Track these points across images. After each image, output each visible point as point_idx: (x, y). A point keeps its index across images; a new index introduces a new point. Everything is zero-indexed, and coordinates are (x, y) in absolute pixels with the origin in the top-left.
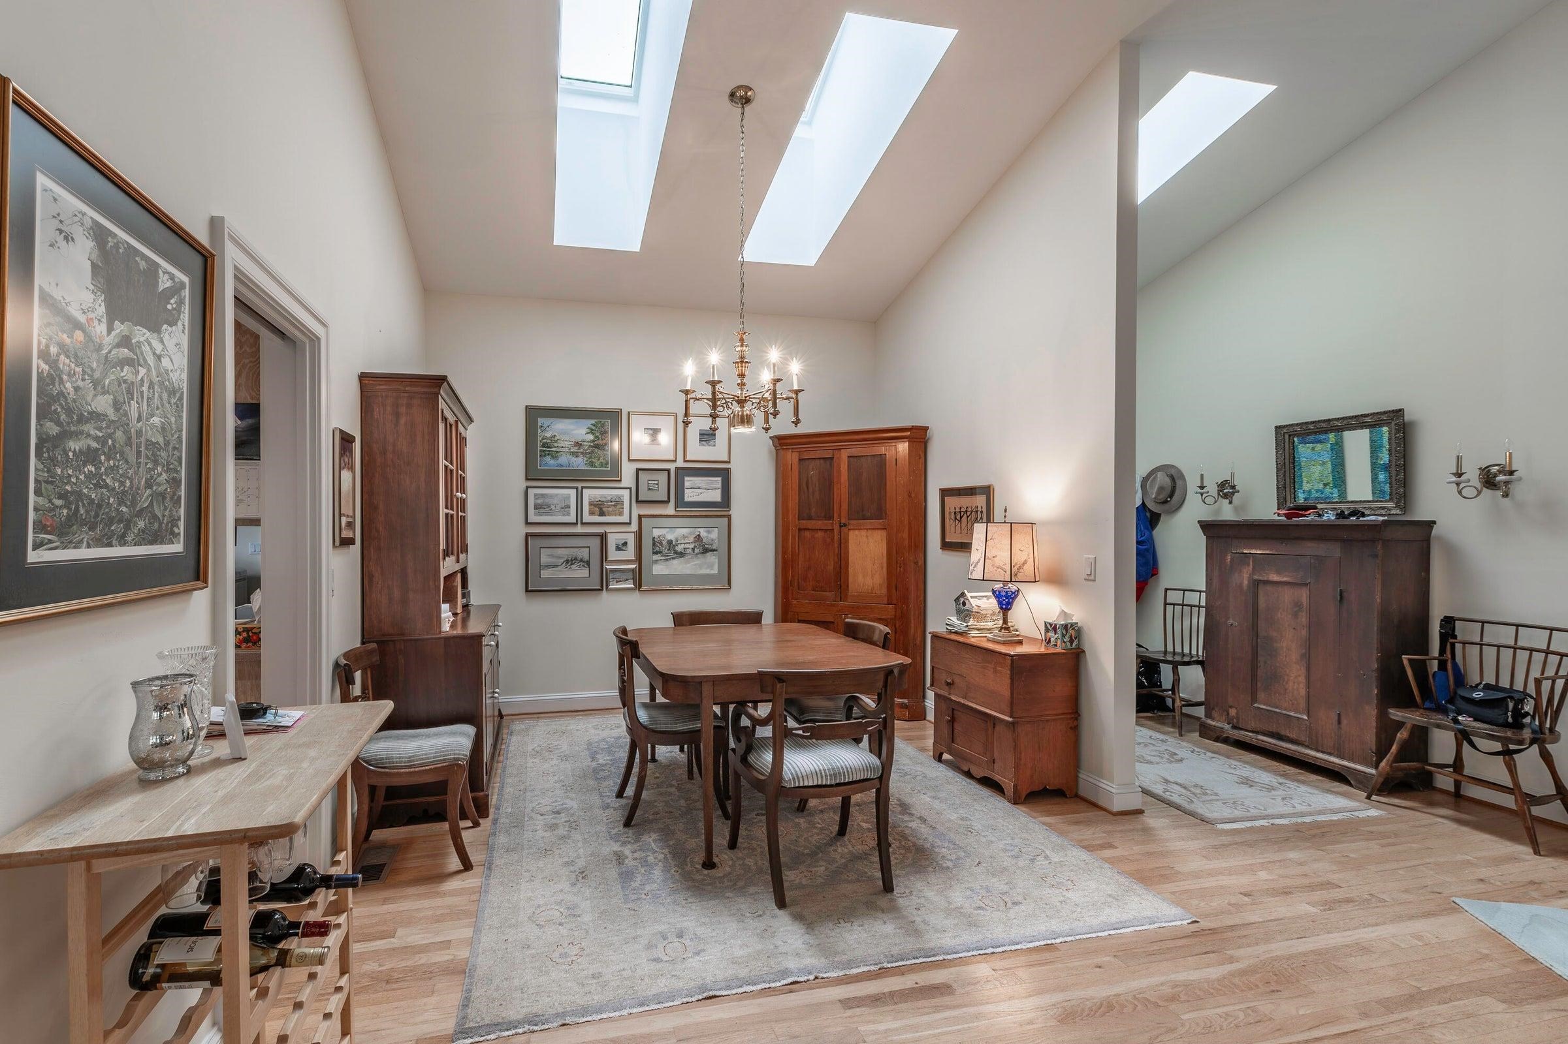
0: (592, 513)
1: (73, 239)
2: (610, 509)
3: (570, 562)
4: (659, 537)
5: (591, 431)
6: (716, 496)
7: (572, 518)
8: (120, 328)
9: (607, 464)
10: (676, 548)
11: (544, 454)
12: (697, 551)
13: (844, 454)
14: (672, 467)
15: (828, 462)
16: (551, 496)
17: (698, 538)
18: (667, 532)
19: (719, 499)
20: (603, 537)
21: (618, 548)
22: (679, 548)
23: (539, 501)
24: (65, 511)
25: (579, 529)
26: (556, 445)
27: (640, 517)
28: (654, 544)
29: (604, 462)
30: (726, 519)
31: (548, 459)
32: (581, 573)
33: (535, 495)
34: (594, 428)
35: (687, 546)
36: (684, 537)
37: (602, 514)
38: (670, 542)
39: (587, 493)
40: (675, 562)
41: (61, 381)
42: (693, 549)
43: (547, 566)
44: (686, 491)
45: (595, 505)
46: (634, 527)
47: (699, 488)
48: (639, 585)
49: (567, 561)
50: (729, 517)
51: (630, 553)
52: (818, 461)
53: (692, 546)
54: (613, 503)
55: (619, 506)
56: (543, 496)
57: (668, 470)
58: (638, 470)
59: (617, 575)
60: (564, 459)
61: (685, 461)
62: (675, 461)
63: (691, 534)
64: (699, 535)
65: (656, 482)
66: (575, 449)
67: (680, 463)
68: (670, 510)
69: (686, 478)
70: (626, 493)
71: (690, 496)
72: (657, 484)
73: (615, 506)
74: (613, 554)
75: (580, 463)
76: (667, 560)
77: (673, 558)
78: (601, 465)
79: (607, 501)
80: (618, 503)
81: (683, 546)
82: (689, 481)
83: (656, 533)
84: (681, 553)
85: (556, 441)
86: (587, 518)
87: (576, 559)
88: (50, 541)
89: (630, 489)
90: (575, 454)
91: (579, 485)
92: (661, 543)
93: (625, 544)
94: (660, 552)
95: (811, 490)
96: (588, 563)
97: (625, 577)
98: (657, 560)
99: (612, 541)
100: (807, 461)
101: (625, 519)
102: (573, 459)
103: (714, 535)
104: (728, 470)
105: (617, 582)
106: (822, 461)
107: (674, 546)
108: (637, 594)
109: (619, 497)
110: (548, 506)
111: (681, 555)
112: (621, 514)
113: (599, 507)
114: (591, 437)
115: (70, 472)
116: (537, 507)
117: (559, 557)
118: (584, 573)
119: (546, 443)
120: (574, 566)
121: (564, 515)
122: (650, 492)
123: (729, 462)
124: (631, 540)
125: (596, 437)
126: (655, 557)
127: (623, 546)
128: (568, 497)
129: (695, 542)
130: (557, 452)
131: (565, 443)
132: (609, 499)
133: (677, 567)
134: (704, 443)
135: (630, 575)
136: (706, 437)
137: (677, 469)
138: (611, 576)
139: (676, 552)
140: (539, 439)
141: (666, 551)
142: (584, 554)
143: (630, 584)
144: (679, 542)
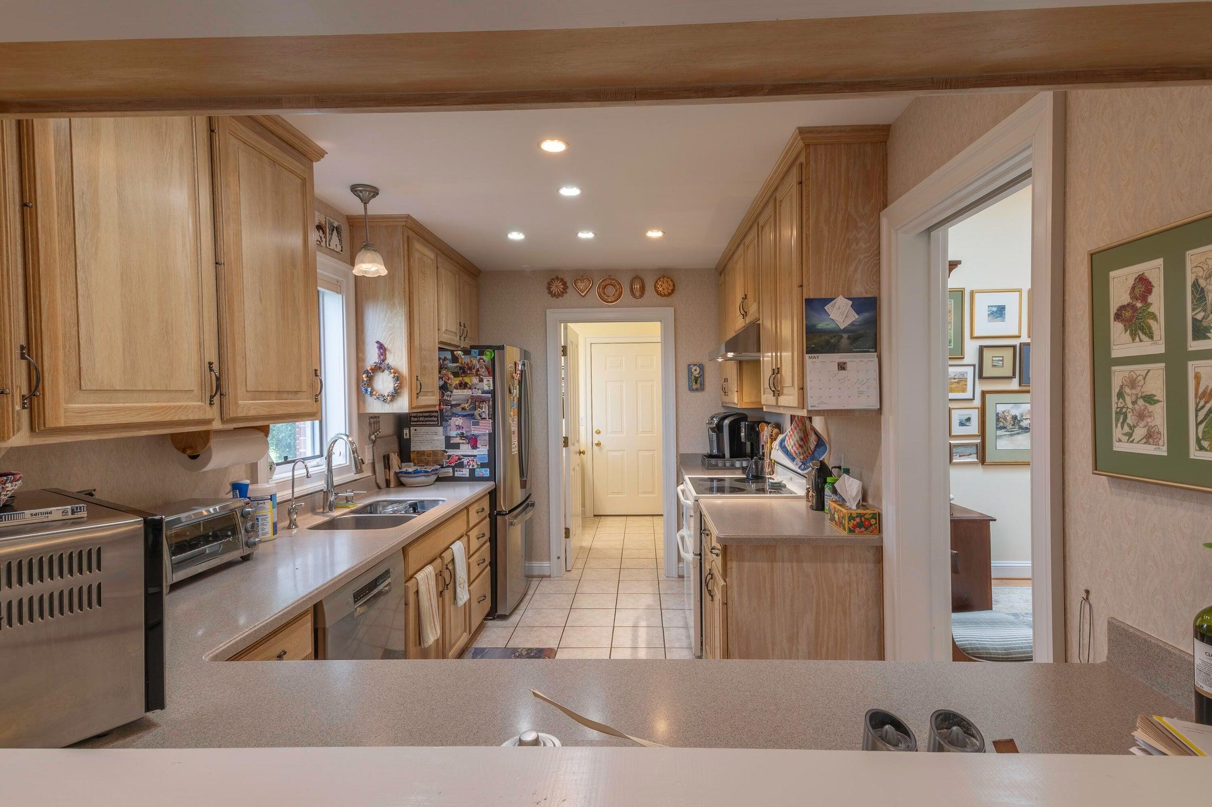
2: (954, 386)
4: (1003, 412)
9: (951, 342)
10: (1022, 424)
14: (1016, 342)
18: (1012, 408)
21: (962, 424)
22: (1024, 424)
27: (984, 393)
28: (998, 420)
29: (948, 340)
38: (1015, 418)
40: (1019, 437)
46: (977, 402)
48: (983, 461)
51: (973, 428)
54: (956, 380)
55: (962, 383)
57: (1014, 347)
58: (981, 347)
59: (960, 450)
62: (1019, 337)
65: (1001, 359)
67: (1024, 339)
68: (1014, 385)
70: (970, 370)
72: (1001, 361)
73: (958, 383)
74: (957, 430)
76: (1011, 435)
77: (1017, 434)
79: (951, 379)
80: (962, 380)
83: (1000, 408)
84: (1026, 428)
89: (974, 366)
92: (1005, 419)
93: (969, 420)
94: (1004, 428)
97: (968, 452)
98: (1001, 436)
99: (957, 416)
101: (968, 395)
105: (960, 456)
107: (1019, 422)
108: (980, 468)
109: (963, 374)
111: (1026, 430)
112: (964, 390)
122: (995, 369)
124: (975, 415)
126: (999, 433)
127: (966, 421)
132: (953, 376)
133: (1022, 442)
135: (974, 450)
137: (1021, 344)
138: (954, 450)
139: (1021, 428)
141: (1011, 426)
143: (973, 459)
144: (1024, 417)
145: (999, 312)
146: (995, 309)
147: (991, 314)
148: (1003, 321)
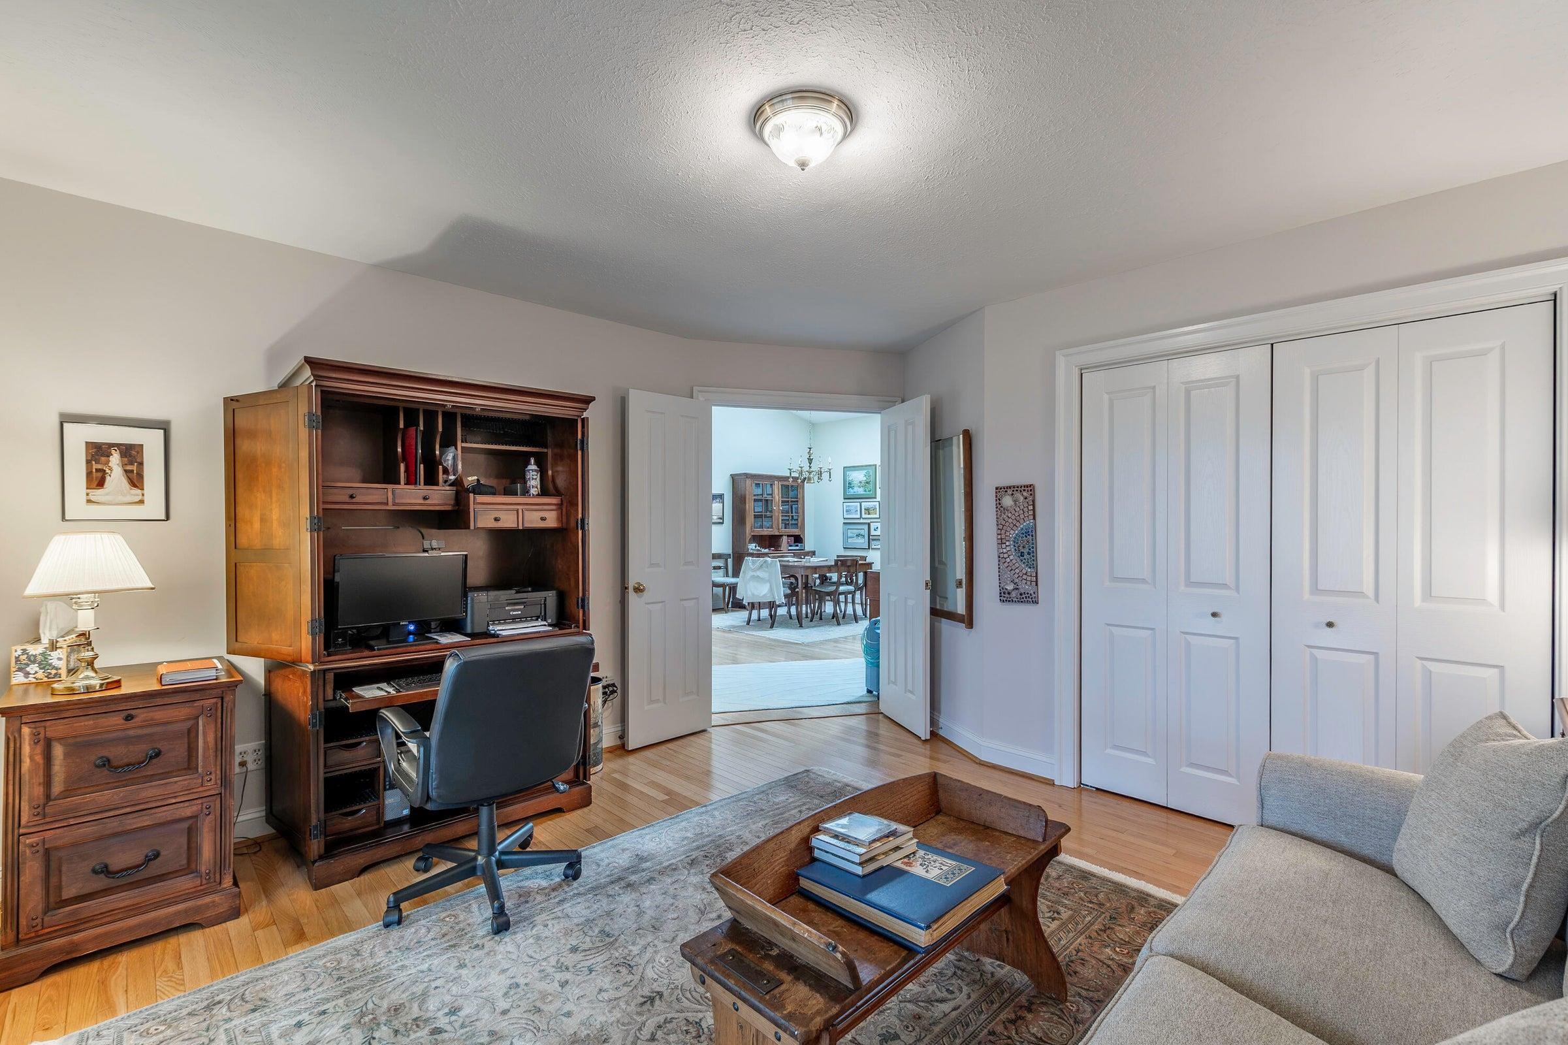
0: (865, 514)
2: (872, 511)
3: (858, 536)
7: (858, 516)
9: (871, 490)
11: (849, 487)
16: (851, 506)
20: (869, 524)
21: (875, 530)
23: (847, 509)
25: (862, 521)
26: (853, 483)
29: (869, 490)
31: (850, 490)
32: (861, 541)
33: (846, 506)
34: (866, 475)
37: (869, 514)
39: (864, 505)
43: (850, 537)
45: (866, 510)
51: (879, 532)
56: (849, 506)
59: (875, 542)
60: (856, 489)
66: (859, 485)
70: (878, 504)
74: (873, 533)
75: (861, 491)
79: (871, 508)
80: (874, 509)
86: (864, 516)
87: (860, 534)
89: (879, 502)
90: (859, 487)
91: (861, 500)
93: (877, 528)
96: (863, 536)
97: (877, 543)
99: (873, 526)
101: (877, 516)
102: (859, 489)
105: (874, 545)
109: (875, 506)
110: (850, 511)
112: (876, 514)
113: (868, 510)
114: (865, 478)
116: (847, 511)
117: (854, 533)
119: (850, 483)
120: (859, 538)
121: (855, 514)
124: (879, 525)
125: (867, 478)
128: (857, 507)
130: (853, 486)
131: (856, 482)
138: (872, 542)
140: (848, 481)
142: (862, 532)
143: (879, 546)
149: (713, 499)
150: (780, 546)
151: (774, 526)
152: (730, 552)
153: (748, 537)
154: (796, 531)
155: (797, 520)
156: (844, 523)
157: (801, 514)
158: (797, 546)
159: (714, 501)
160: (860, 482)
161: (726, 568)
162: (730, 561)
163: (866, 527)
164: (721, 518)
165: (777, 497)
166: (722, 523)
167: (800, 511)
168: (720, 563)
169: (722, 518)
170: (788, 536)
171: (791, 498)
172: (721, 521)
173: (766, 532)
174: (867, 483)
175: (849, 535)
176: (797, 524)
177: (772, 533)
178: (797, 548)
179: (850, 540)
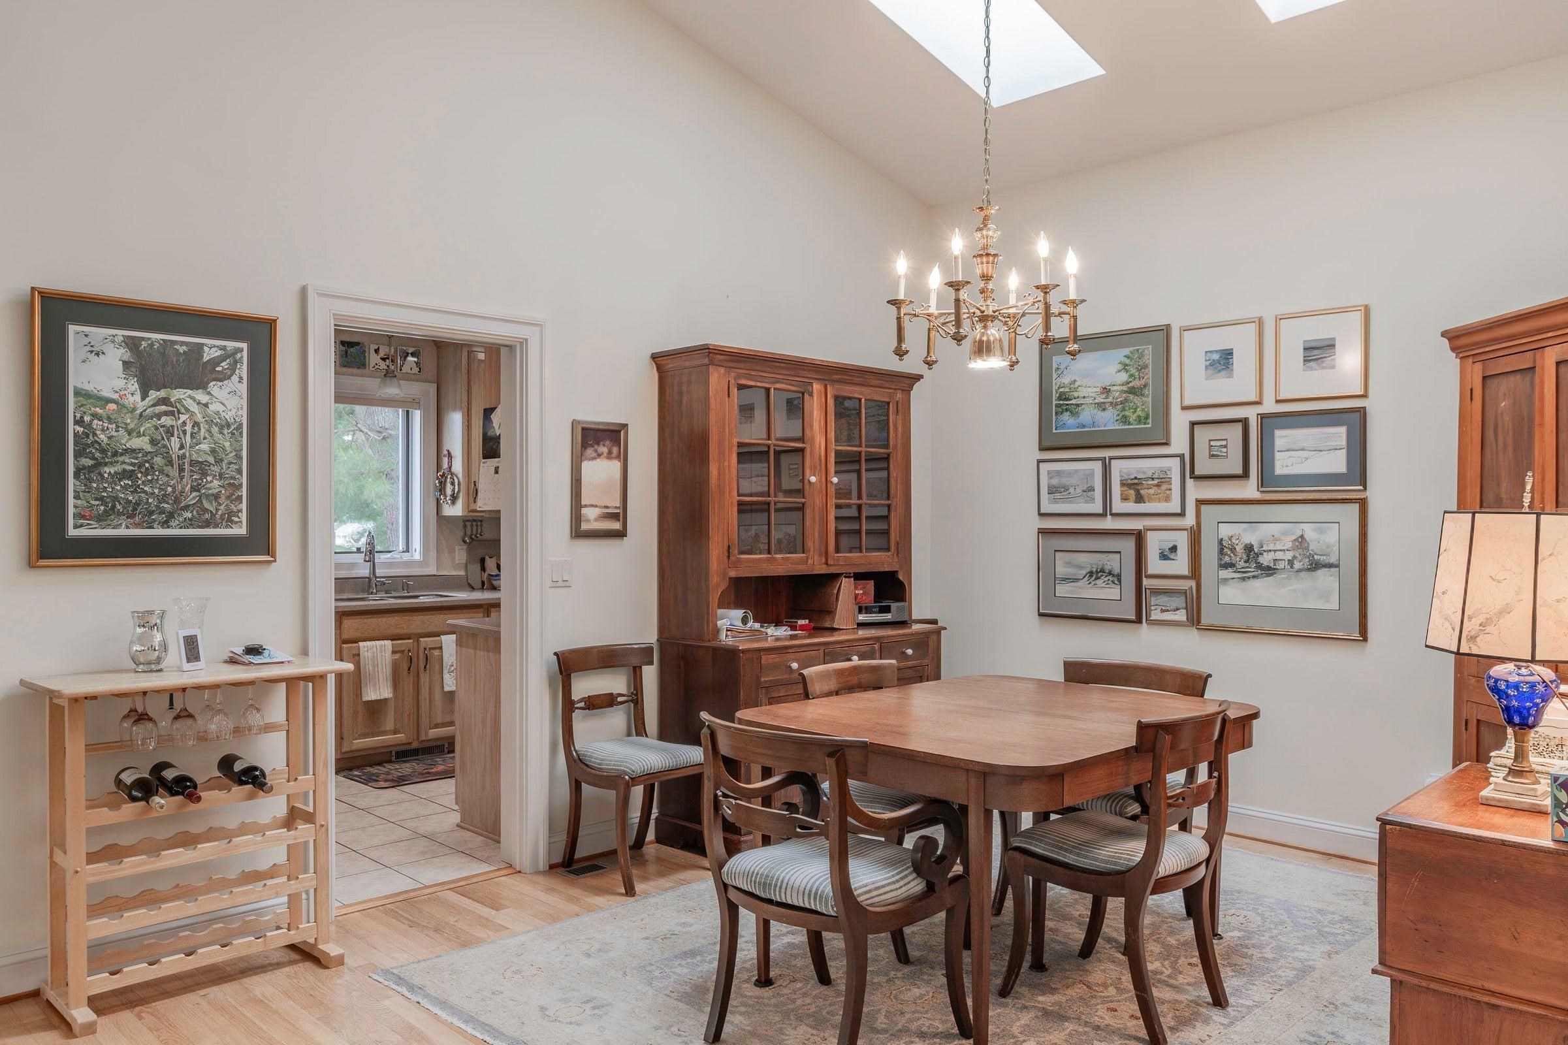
0: (1125, 499)
1: (103, 353)
2: (1152, 491)
3: (1095, 574)
4: (1230, 538)
5: (1125, 367)
6: (1337, 463)
7: (1097, 507)
8: (153, 395)
9: (1147, 418)
10: (1261, 560)
11: (1062, 409)
12: (1297, 565)
13: (1550, 357)
14: (1251, 413)
15: (1528, 379)
16: (1070, 474)
17: (1302, 539)
18: (1245, 530)
19: (1343, 469)
20: (1139, 538)
21: (1164, 557)
22: (1265, 560)
23: (1055, 482)
24: (102, 508)
25: (1109, 524)
26: (1076, 394)
27: (1198, 503)
28: (1221, 551)
29: (1142, 414)
30: (1356, 507)
31: (1066, 416)
32: (1106, 592)
33: (1049, 472)
34: (1127, 361)
35: (1279, 555)
36: (1275, 539)
37: (1139, 499)
38: (1249, 548)
39: (1119, 469)
41: (95, 434)
42: (1291, 563)
43: (1064, 579)
44: (1278, 456)
45: (1130, 486)
46: (1189, 520)
47: (1303, 449)
48: (1195, 619)
49: (1091, 573)
50: (1363, 504)
51: (1180, 564)
52: (1512, 378)
53: (1289, 555)
54: (1155, 482)
55: (1164, 487)
56: (1059, 473)
57: (1245, 422)
58: (1193, 424)
59: (1162, 600)
60: (1086, 415)
61: (1278, 401)
62: (1259, 403)
63: (1286, 534)
64: (1302, 537)
65: (1224, 443)
66: (1100, 400)
67: (1269, 406)
68: (1250, 489)
69: (1278, 433)
70: (1175, 464)
71: (1284, 464)
72: (1225, 446)
73: (1158, 485)
74: (1154, 565)
75: (1108, 420)
76: (1243, 579)
77: (1254, 577)
78: (1139, 420)
79: (1147, 479)
80: (1162, 481)
81: (1272, 556)
82: (1282, 437)
83: (1225, 531)
84: (1269, 568)
85: (1076, 390)
86: (1118, 506)
87: (1102, 571)
88: (88, 524)
89: (1182, 456)
90: (1102, 406)
91: (1106, 453)
92: (1233, 550)
93: (1174, 549)
94: (1232, 565)
95: (1501, 442)
96: (1119, 577)
97: (1174, 605)
98: (1226, 580)
99: (1154, 543)
100: (1496, 381)
101: (1174, 506)
102: (1100, 415)
103: (1331, 536)
104: (1362, 411)
105: (1162, 611)
106: (1518, 377)
107: (1257, 555)
108: (1193, 634)
109: (1165, 471)
110: (1066, 489)
111: (1269, 571)
112: (1167, 499)
113: (1135, 488)
114: (1124, 377)
115: (106, 485)
116: (1052, 490)
117: (1080, 567)
118: (1113, 593)
119: (1064, 393)
120: (1099, 582)
121: (1086, 502)
122: (1215, 460)
123: (1364, 396)
124: (1182, 541)
125: (1131, 376)
126: (1224, 574)
127: (1168, 554)
128: (1091, 474)
129: (1294, 548)
130: (1078, 405)
131: (1088, 391)
132: (1149, 474)
133: (1262, 592)
134: (1312, 364)
135: (1180, 601)
136: (1316, 352)
137: (1263, 417)
138: (1153, 600)
139: (1260, 567)
140: (1055, 388)
141: (1242, 564)
142: (1112, 563)
143: (1181, 616)
144: (1265, 548)
145: (1224, 361)
146: (1216, 357)
147: (1211, 365)
148: (1230, 376)
149: (585, 445)
150: (830, 612)
151: (809, 543)
152: (650, 637)
153: (717, 583)
154: (881, 561)
155: (886, 518)
156: (1042, 532)
157: (897, 500)
158: (887, 610)
159: (590, 452)
160: (1106, 391)
161: (636, 698)
162: (650, 675)
163: (1128, 546)
164: (614, 516)
165: (820, 440)
166: (621, 534)
167: (896, 488)
168: (614, 683)
169: (620, 515)
170: (859, 577)
171: (866, 446)
172: (616, 526)
173: (784, 564)
174: (1132, 391)
175: (1061, 570)
176: (887, 533)
177: (802, 569)
178: (888, 617)
179: (1062, 590)
